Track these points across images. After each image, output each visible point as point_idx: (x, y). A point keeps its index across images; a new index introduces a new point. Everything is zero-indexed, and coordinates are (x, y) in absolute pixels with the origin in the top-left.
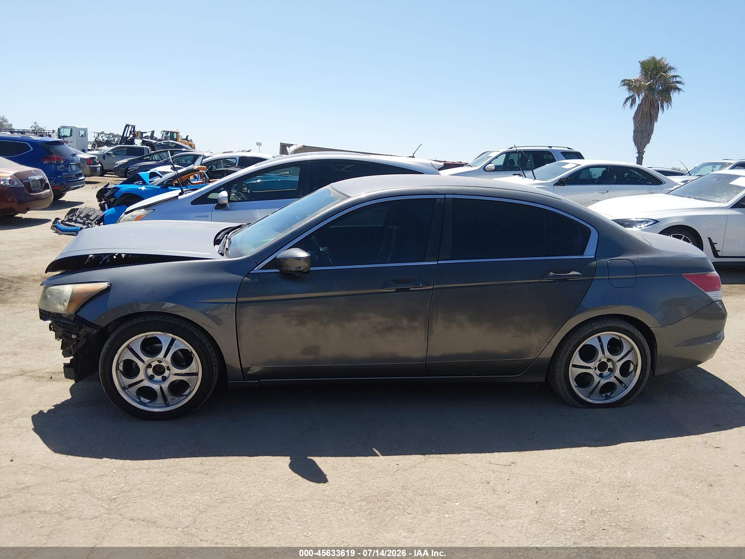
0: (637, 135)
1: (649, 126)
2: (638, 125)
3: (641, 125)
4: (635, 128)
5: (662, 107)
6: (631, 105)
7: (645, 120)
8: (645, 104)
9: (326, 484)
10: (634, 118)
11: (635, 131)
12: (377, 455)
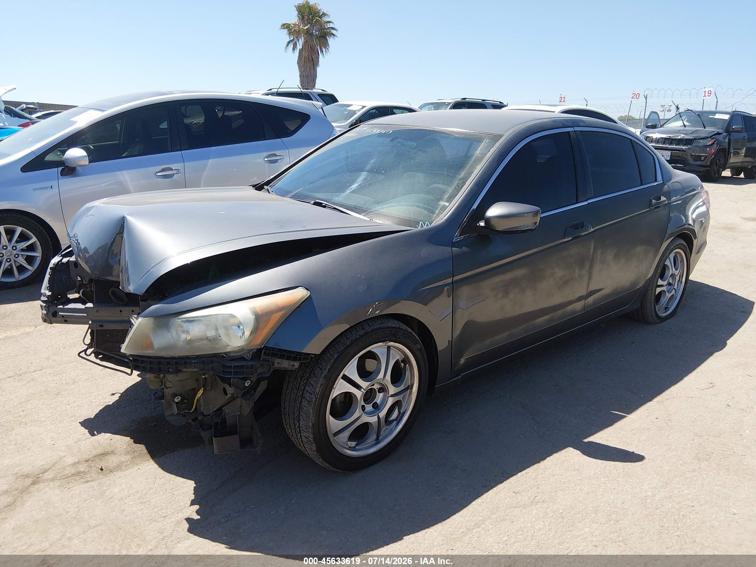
0: (303, 80)
1: (312, 71)
2: (303, 70)
3: (305, 69)
4: (300, 72)
5: (322, 51)
6: (294, 49)
7: (309, 65)
8: (305, 49)
9: (644, 461)
10: (298, 63)
11: (301, 76)
12: (625, 417)
